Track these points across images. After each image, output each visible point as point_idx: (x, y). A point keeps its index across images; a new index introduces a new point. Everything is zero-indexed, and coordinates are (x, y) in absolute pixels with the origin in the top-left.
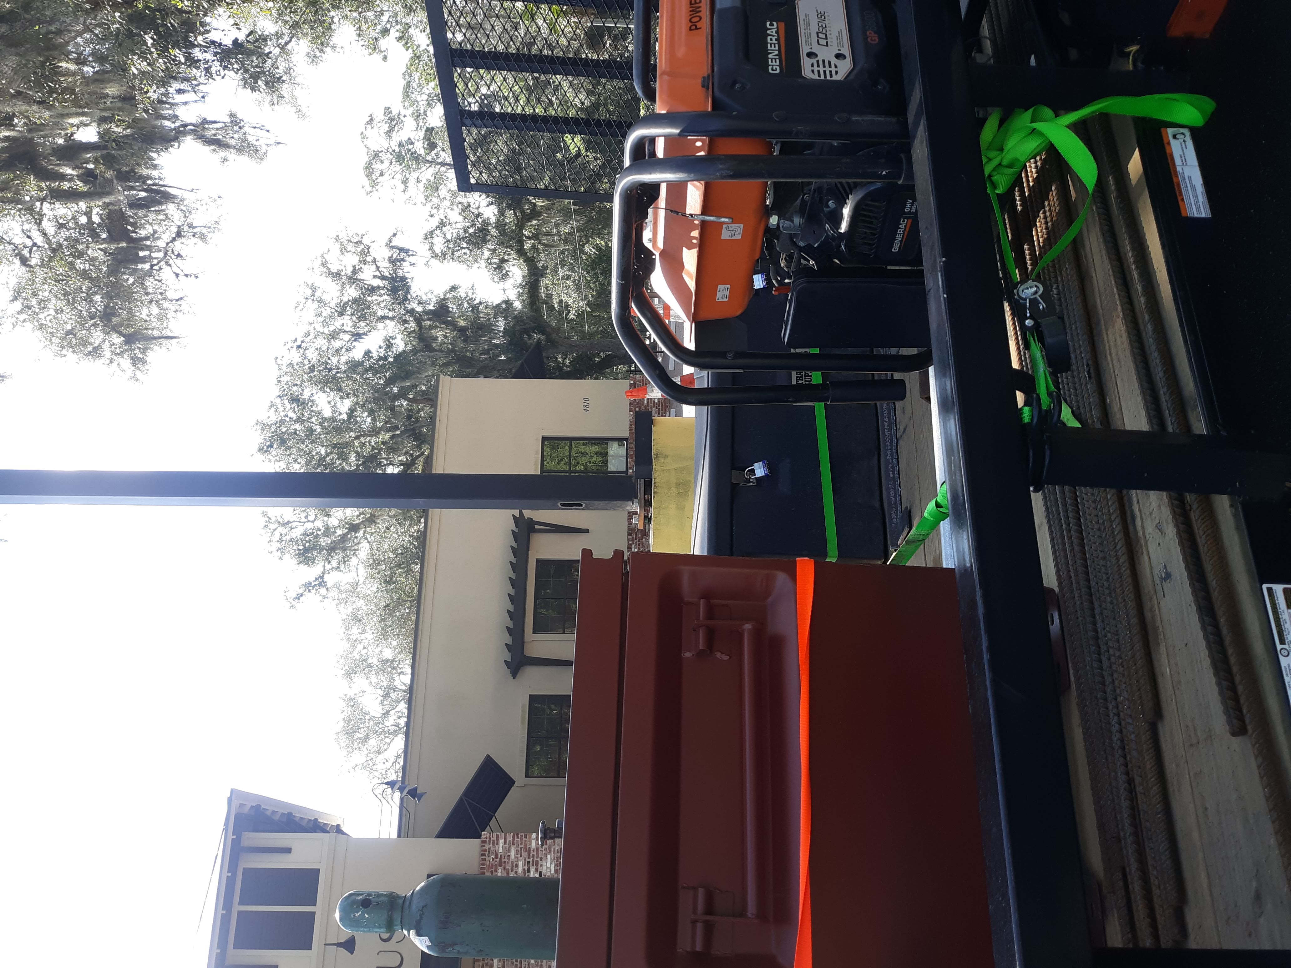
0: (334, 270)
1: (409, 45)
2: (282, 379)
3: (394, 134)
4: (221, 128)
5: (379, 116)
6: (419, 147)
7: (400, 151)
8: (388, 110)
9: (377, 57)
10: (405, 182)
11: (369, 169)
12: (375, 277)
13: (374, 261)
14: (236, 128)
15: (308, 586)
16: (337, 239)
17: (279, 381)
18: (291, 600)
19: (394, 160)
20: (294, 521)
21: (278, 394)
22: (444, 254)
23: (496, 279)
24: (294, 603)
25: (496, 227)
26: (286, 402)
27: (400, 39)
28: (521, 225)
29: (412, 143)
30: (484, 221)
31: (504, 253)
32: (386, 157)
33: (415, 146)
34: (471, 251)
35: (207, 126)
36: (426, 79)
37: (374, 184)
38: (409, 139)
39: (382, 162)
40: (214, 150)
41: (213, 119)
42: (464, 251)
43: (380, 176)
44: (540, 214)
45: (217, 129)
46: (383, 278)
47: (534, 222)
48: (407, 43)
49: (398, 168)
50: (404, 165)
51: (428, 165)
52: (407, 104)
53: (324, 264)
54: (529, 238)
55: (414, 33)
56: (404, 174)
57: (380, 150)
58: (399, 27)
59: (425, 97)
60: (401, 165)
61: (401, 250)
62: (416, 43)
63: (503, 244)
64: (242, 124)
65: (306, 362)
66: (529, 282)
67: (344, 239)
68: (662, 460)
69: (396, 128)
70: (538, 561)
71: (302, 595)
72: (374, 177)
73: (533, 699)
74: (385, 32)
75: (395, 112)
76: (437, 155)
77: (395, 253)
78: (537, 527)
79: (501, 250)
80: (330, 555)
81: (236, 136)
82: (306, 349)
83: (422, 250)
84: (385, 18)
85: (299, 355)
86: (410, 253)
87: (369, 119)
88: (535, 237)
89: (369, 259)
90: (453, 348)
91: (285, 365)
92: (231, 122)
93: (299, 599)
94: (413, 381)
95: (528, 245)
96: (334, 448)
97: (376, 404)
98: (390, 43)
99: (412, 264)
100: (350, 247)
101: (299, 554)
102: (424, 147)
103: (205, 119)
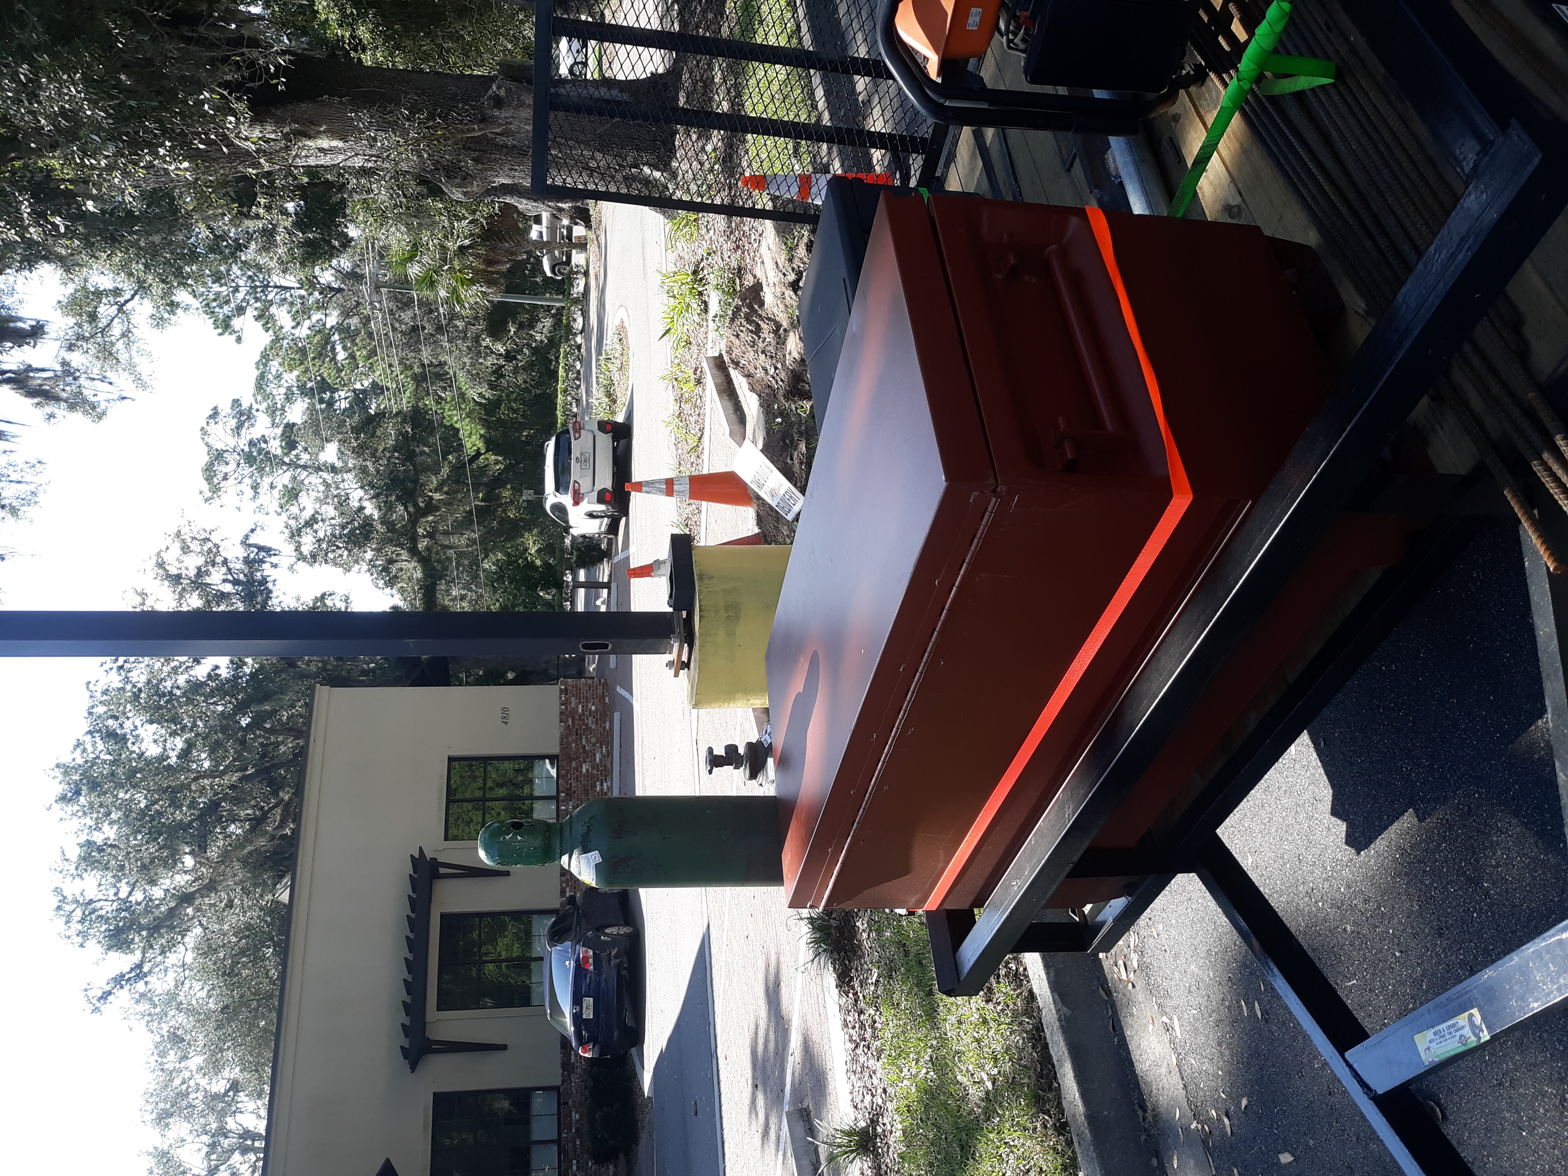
0: (173, 571)
1: (269, 325)
2: (94, 710)
3: (243, 431)
4: (48, 378)
5: (225, 408)
6: (275, 447)
7: (251, 452)
8: (236, 402)
9: (229, 339)
10: (255, 487)
11: (209, 472)
12: (225, 581)
13: (225, 562)
14: (69, 379)
15: (119, 980)
16: (178, 534)
17: (90, 714)
18: (94, 1001)
19: (242, 461)
20: (99, 900)
21: (88, 729)
22: (314, 556)
23: (381, 583)
24: (98, 1005)
25: (382, 523)
26: (98, 739)
27: (258, 318)
28: (414, 520)
29: (266, 442)
30: (366, 517)
31: (392, 553)
32: (233, 459)
33: (269, 445)
34: (350, 551)
35: (31, 374)
36: (289, 365)
37: (216, 489)
38: (263, 436)
39: (227, 464)
40: (38, 404)
41: (40, 366)
42: (340, 552)
43: (223, 480)
44: (437, 509)
45: (45, 379)
46: (236, 582)
47: (430, 518)
48: (267, 323)
49: (247, 470)
50: (255, 467)
51: (285, 468)
52: (259, 398)
53: (161, 565)
54: (424, 536)
55: (276, 313)
56: (254, 478)
57: (225, 449)
58: (258, 305)
59: (283, 390)
60: (251, 466)
61: (261, 548)
62: (279, 323)
63: (392, 541)
64: (78, 374)
65: (129, 687)
66: (424, 585)
67: (187, 537)
68: (707, 581)
69: (246, 425)
70: (443, 916)
71: (110, 993)
72: (216, 481)
73: (438, 1098)
74: (240, 310)
75: (245, 405)
76: (297, 456)
77: (252, 552)
78: (442, 870)
79: (389, 549)
80: (152, 936)
81: (68, 388)
82: (129, 671)
83: (288, 549)
84: (240, 296)
85: (120, 678)
86: (273, 552)
87: (211, 413)
88: (430, 535)
89: (219, 560)
90: (324, 666)
91: (100, 691)
92: (64, 372)
93: (106, 998)
94: (273, 704)
95: (422, 544)
96: (164, 792)
97: (224, 733)
98: (247, 323)
99: (275, 566)
100: (195, 546)
101: (110, 936)
102: (281, 446)
103: (30, 366)
